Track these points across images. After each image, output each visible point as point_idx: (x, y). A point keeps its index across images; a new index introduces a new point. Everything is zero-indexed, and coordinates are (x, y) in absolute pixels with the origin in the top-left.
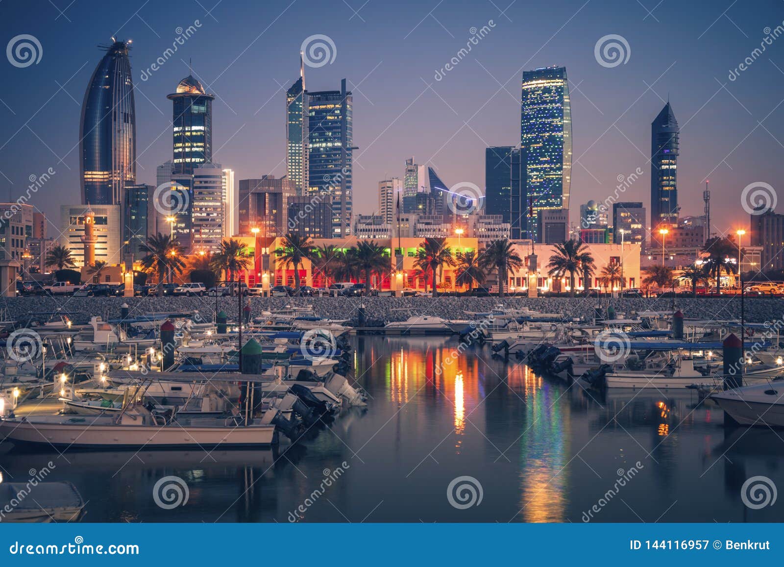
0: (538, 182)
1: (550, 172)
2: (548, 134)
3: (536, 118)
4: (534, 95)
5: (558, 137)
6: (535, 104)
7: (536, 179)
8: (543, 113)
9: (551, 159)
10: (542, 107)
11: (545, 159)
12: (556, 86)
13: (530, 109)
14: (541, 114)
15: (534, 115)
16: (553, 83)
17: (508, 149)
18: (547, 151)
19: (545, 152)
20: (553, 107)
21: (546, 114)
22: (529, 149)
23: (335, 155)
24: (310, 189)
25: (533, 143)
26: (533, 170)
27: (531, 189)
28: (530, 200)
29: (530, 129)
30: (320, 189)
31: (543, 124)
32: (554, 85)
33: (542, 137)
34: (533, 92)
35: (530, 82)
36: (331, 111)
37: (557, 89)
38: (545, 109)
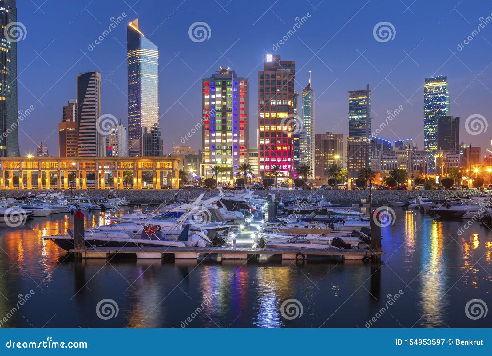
0: (433, 134)
2: (438, 110)
3: (432, 102)
6: (432, 95)
7: (432, 132)
8: (436, 99)
10: (435, 96)
11: (436, 122)
13: (429, 97)
14: (434, 100)
15: (431, 100)
17: (450, 118)
18: (438, 118)
20: (441, 96)
21: (438, 99)
22: (428, 117)
23: (363, 121)
24: (350, 138)
25: (431, 114)
26: (430, 128)
27: (429, 137)
28: (428, 142)
29: (429, 107)
30: (355, 138)
31: (436, 105)
32: (442, 85)
33: (435, 111)
34: (430, 89)
35: (429, 84)
36: (362, 100)
37: (443, 87)
38: (437, 97)
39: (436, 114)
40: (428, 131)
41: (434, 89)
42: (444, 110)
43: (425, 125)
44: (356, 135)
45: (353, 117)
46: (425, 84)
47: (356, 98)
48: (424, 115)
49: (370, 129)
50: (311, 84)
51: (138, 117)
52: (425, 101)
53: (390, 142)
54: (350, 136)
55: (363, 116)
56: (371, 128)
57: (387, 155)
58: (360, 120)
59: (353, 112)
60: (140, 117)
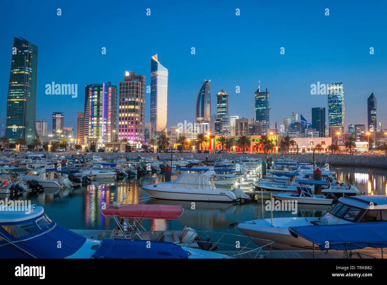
1: (338, 115)
2: (337, 103)
3: (333, 98)
7: (333, 117)
13: (331, 96)
17: (319, 108)
18: (337, 109)
22: (330, 108)
23: (264, 111)
24: (257, 121)
25: (332, 106)
26: (332, 115)
27: (331, 121)
29: (331, 102)
30: (260, 121)
31: (335, 100)
32: (339, 88)
33: (335, 104)
36: (263, 98)
38: (336, 96)
39: (335, 107)
40: (331, 117)
41: (334, 90)
42: (341, 103)
43: (329, 113)
44: (260, 119)
45: (258, 108)
47: (260, 97)
48: (328, 107)
49: (268, 116)
50: (260, 89)
51: (155, 109)
52: (329, 98)
54: (257, 120)
55: (264, 108)
56: (270, 115)
57: (292, 132)
58: (262, 110)
59: (258, 105)
60: (156, 109)
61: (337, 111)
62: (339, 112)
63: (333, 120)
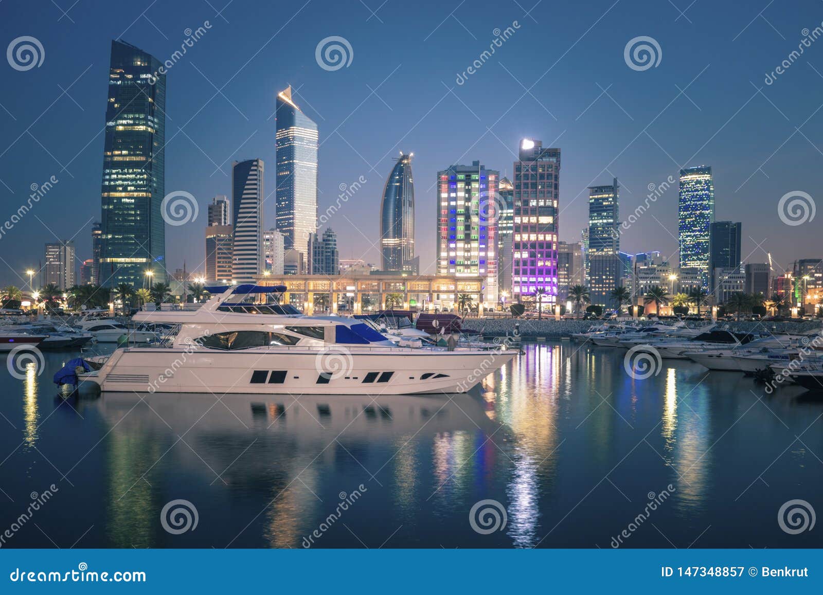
0: (691, 244)
1: (700, 237)
2: (699, 212)
3: (691, 201)
4: (689, 185)
5: (706, 214)
6: (690, 192)
7: (690, 242)
8: (696, 197)
9: (701, 228)
10: (695, 193)
11: (696, 229)
12: (705, 179)
13: (686, 195)
14: (694, 198)
15: (689, 199)
16: (703, 177)
17: (728, 223)
18: (698, 223)
19: (697, 224)
20: (703, 194)
21: (698, 198)
22: (685, 222)
23: (608, 228)
24: (590, 250)
25: (689, 218)
26: (687, 236)
27: (686, 249)
28: (685, 256)
29: (686, 208)
30: (598, 250)
31: (696, 205)
32: (704, 178)
33: (694, 214)
34: (688, 184)
35: (686, 177)
36: (607, 199)
37: (706, 181)
38: (697, 195)
39: (696, 218)
40: (684, 241)
41: (694, 183)
42: (707, 212)
43: (680, 233)
44: (599, 246)
45: (594, 222)
46: (681, 177)
47: (599, 196)
48: (680, 219)
51: (291, 220)
52: (681, 200)
53: (629, 255)
54: (591, 247)
55: (609, 221)
57: (645, 273)
58: (604, 226)
59: (595, 214)
61: (699, 228)
62: (704, 232)
63: (689, 248)
